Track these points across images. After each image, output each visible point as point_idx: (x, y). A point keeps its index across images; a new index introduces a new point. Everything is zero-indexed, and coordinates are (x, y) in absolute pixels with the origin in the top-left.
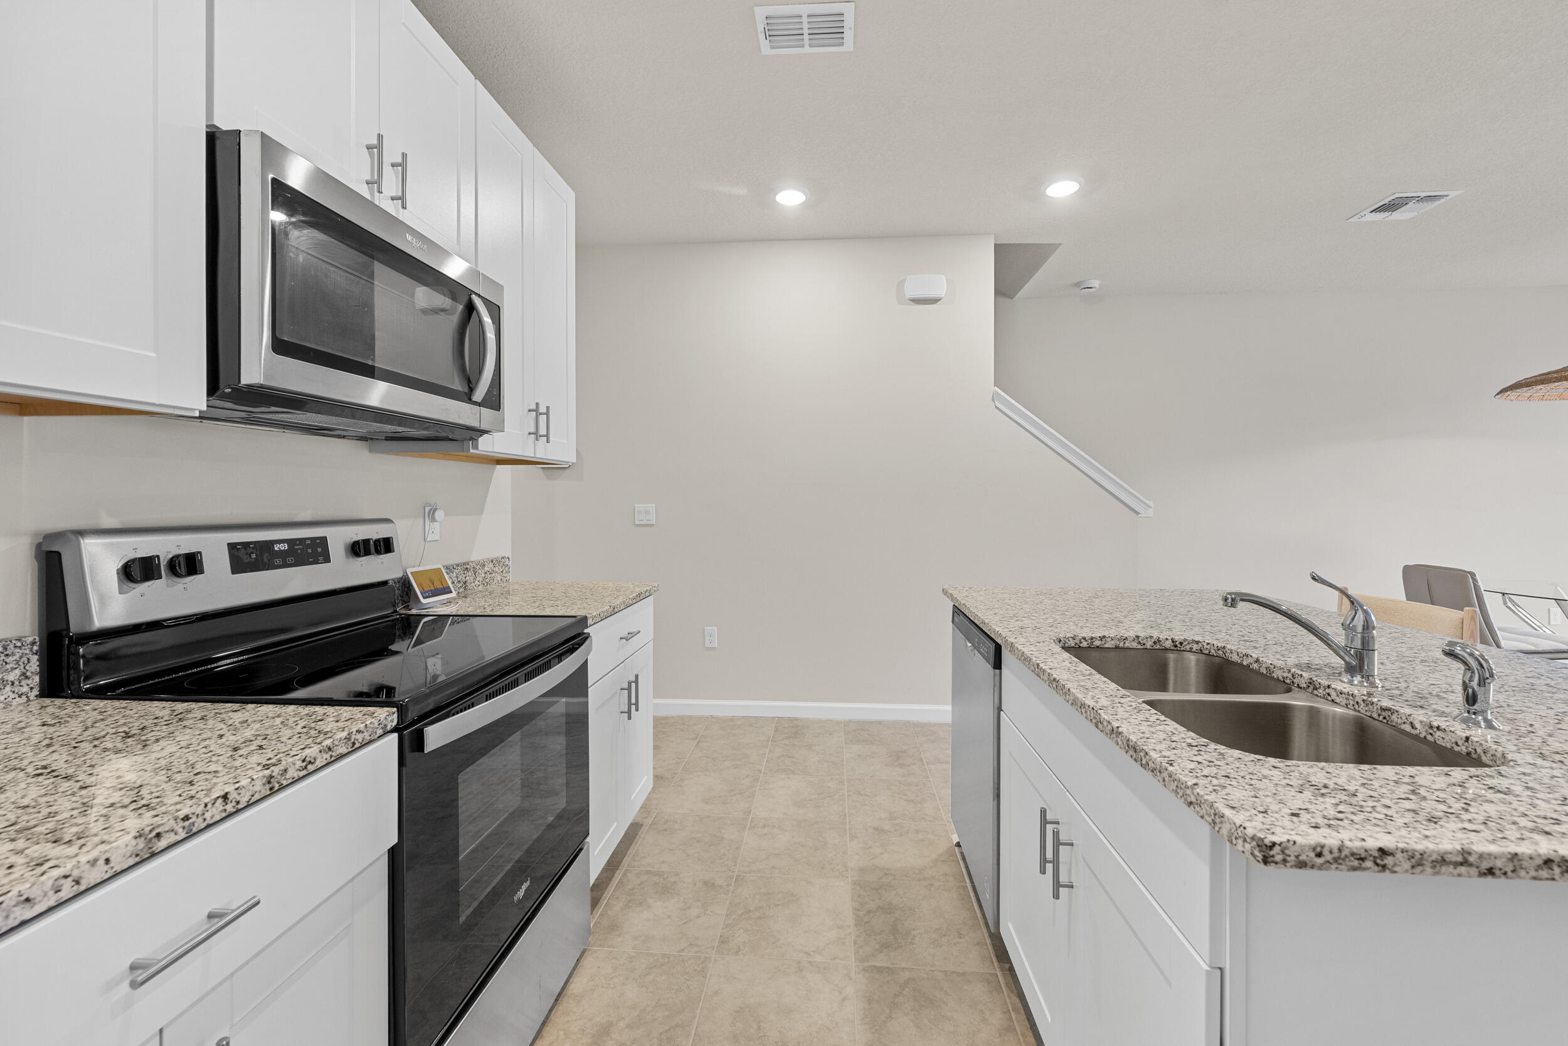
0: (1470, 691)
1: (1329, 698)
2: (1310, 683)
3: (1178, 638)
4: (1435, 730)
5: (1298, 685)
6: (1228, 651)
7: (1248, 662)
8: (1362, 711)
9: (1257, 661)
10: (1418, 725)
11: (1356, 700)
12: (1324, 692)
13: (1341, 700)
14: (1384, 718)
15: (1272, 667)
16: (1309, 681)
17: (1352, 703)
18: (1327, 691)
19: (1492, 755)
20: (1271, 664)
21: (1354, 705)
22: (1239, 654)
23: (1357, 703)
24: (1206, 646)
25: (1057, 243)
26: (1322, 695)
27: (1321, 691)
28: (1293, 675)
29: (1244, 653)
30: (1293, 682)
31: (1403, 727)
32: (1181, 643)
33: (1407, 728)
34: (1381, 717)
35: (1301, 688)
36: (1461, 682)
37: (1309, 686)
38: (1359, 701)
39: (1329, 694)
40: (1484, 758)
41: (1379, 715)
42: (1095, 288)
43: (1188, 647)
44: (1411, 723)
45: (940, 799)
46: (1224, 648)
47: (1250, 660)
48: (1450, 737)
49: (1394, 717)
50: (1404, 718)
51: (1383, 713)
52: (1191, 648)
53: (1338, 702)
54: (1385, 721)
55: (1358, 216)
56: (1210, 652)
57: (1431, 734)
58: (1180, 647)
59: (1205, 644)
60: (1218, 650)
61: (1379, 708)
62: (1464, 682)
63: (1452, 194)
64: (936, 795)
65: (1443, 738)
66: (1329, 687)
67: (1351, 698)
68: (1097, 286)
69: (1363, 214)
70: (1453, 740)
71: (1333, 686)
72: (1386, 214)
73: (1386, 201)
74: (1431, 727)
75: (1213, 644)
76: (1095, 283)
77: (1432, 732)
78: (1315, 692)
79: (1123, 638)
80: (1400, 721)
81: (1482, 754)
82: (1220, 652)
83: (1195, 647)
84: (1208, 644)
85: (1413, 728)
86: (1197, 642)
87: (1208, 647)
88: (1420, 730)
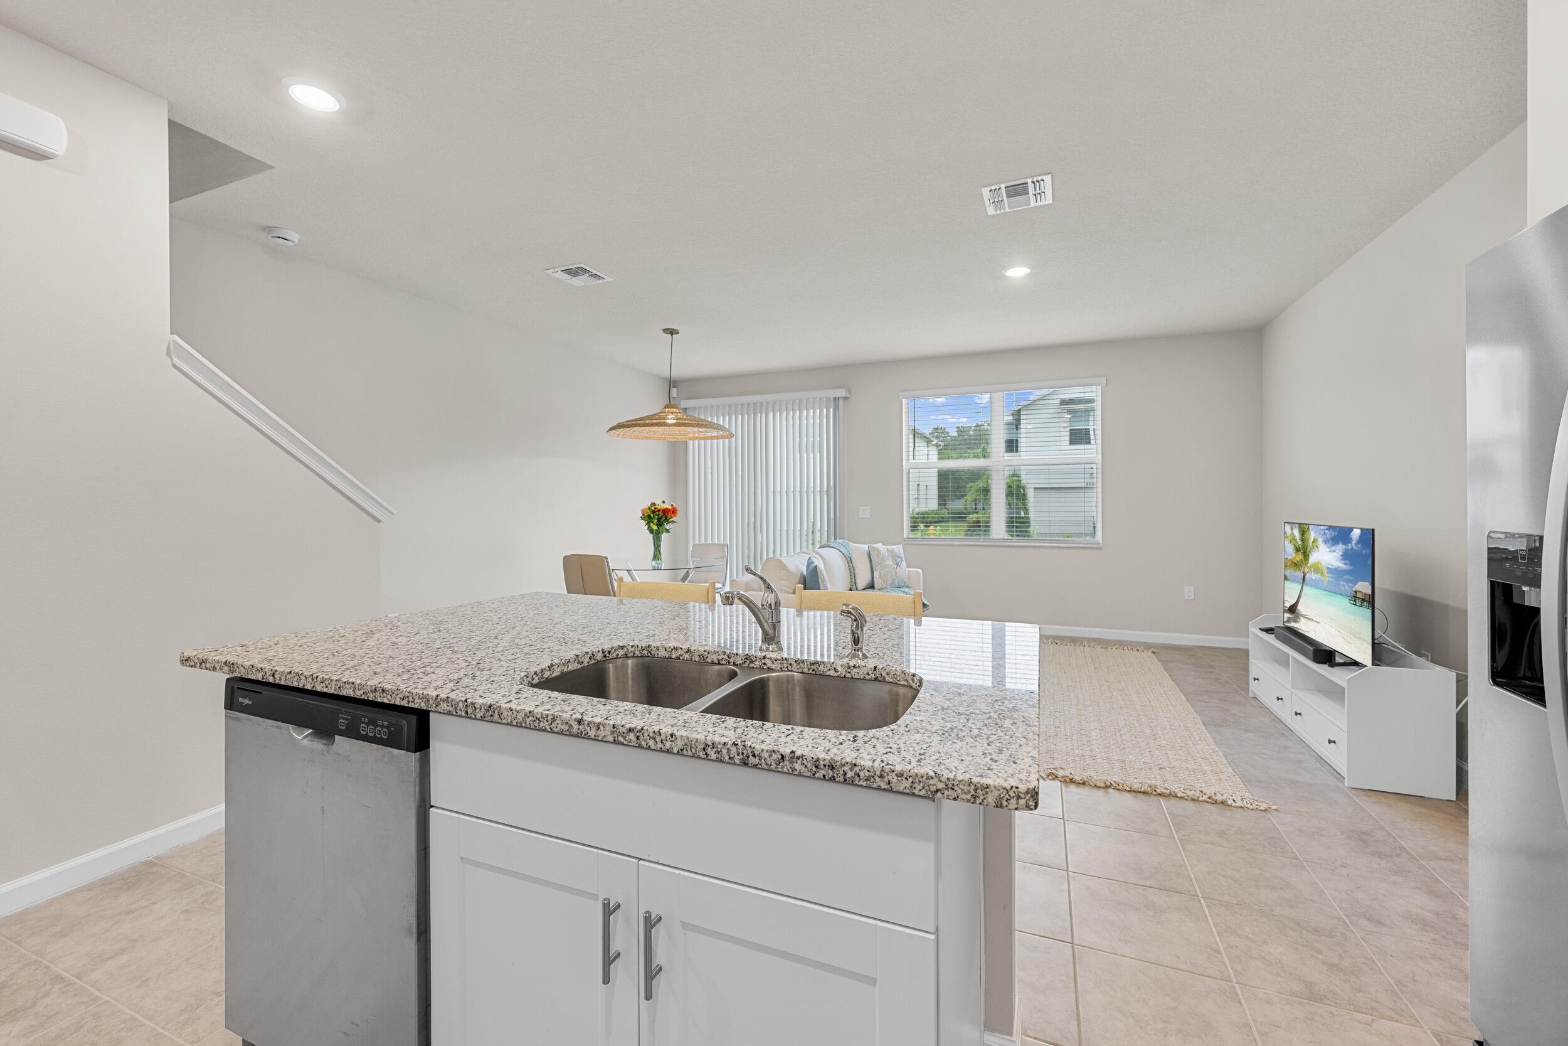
0: (856, 635)
1: (765, 667)
2: (747, 659)
3: (607, 647)
4: (852, 668)
5: (734, 663)
6: (654, 649)
7: (678, 655)
8: (794, 670)
9: (688, 651)
10: (839, 669)
11: (789, 662)
12: (761, 663)
13: (776, 666)
14: (813, 670)
15: (706, 653)
16: (745, 657)
17: (785, 665)
18: (763, 661)
19: (893, 675)
20: (704, 651)
21: (787, 667)
22: (667, 649)
23: (791, 664)
24: (630, 649)
25: (269, 163)
26: (758, 666)
27: (757, 663)
28: (728, 656)
29: (672, 647)
30: (729, 662)
31: (828, 673)
32: (609, 652)
33: (832, 673)
34: (811, 670)
35: (737, 665)
36: (849, 632)
37: (745, 662)
38: (792, 663)
39: (765, 664)
40: (887, 678)
41: (809, 669)
42: (292, 242)
43: (615, 655)
44: (835, 668)
45: (150, 1018)
46: (649, 646)
47: (680, 652)
48: (863, 671)
49: (821, 668)
50: (829, 666)
51: (813, 667)
52: (618, 655)
53: (773, 668)
54: (814, 672)
55: (553, 270)
56: (634, 654)
57: (849, 672)
58: (608, 657)
59: (629, 647)
60: (643, 650)
61: (809, 664)
62: (852, 631)
63: (608, 279)
64: (138, 1016)
65: (858, 673)
66: (764, 658)
67: (785, 661)
68: (297, 242)
69: (556, 270)
70: (865, 672)
71: (768, 656)
72: (569, 277)
73: (573, 267)
74: (849, 667)
75: (637, 646)
76: (295, 237)
77: (849, 670)
78: (752, 665)
79: (567, 661)
80: (826, 669)
81: (886, 676)
82: (645, 652)
83: (621, 652)
84: (632, 646)
85: (836, 671)
86: (622, 648)
87: (633, 649)
88: (842, 671)
